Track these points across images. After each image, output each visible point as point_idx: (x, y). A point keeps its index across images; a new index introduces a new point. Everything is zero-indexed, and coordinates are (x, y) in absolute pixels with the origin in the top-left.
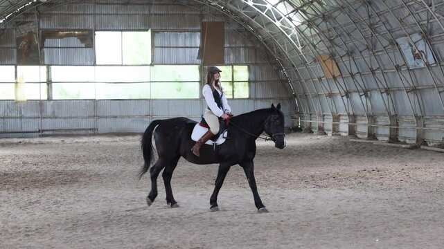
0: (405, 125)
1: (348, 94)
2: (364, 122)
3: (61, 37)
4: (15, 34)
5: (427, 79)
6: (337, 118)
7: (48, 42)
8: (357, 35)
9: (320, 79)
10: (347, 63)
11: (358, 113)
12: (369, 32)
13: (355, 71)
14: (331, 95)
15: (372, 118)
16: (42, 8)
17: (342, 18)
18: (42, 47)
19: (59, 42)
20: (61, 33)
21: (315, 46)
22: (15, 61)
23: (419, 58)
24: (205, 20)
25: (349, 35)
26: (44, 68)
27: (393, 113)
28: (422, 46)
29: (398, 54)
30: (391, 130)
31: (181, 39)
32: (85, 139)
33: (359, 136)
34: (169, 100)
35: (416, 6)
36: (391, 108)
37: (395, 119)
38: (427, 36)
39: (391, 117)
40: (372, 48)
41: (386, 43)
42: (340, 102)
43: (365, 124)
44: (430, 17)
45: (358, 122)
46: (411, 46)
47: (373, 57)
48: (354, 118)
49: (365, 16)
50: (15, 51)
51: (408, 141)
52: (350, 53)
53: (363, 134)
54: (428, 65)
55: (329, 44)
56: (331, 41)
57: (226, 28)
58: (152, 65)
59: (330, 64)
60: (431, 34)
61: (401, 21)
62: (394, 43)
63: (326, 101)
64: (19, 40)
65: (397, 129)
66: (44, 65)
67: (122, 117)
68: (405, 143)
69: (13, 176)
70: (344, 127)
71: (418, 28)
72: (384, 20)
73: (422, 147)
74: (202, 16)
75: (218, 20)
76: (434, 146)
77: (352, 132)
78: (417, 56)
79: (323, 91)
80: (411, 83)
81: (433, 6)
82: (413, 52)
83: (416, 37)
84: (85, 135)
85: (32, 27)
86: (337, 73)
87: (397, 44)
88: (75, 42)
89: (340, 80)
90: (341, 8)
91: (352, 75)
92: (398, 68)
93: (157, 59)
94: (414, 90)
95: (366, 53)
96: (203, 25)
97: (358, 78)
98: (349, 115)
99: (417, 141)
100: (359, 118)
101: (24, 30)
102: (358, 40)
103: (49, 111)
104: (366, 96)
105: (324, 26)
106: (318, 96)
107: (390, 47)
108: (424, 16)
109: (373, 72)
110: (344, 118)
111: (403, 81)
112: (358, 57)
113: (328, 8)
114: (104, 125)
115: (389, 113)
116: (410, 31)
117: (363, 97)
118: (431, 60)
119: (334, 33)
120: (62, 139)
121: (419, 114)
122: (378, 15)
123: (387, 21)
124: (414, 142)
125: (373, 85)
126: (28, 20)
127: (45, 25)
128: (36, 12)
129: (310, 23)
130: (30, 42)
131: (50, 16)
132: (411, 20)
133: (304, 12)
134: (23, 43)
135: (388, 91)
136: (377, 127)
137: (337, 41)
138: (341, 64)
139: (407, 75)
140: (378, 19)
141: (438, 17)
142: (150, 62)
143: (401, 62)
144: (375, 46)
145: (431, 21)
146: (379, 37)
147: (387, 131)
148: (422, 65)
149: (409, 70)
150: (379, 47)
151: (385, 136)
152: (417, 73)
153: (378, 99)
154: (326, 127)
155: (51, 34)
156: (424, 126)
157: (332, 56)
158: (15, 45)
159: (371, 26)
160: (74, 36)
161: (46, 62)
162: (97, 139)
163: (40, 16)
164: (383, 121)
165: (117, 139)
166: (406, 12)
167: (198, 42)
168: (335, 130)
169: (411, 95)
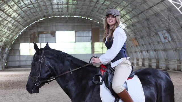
0: (161, 62)
1: (141, 52)
2: (147, 61)
3: (45, 34)
4: (29, 33)
5: (169, 46)
6: (138, 60)
7: (40, 35)
8: (144, 31)
9: (132, 47)
10: (141, 41)
11: (145, 58)
12: (148, 30)
13: (143, 44)
14: (136, 52)
15: (150, 60)
16: (38, 24)
17: (138, 26)
18: (38, 37)
19: (44, 35)
20: (45, 32)
21: (130, 35)
22: (29, 42)
23: (166, 39)
24: (93, 27)
25: (141, 31)
28: (167, 35)
29: (158, 37)
30: (156, 64)
31: (85, 34)
33: (146, 66)
35: (164, 21)
36: (156, 56)
37: (158, 60)
38: (169, 31)
39: (156, 59)
41: (154, 34)
42: (139, 54)
43: (147, 62)
44: (169, 24)
45: (145, 61)
46: (163, 34)
47: (150, 39)
48: (144, 60)
49: (146, 24)
50: (29, 39)
51: (162, 68)
52: (142, 38)
53: (147, 65)
54: (169, 41)
55: (134, 34)
57: (100, 30)
58: (75, 42)
59: (135, 42)
60: (170, 30)
61: (159, 26)
62: (157, 34)
63: (134, 54)
64: (31, 35)
65: (159, 64)
66: (39, 43)
70: (140, 63)
71: (165, 28)
72: (153, 26)
73: (168, 70)
74: (92, 26)
75: (97, 27)
76: (172, 70)
77: (143, 65)
78: (165, 38)
79: (133, 51)
80: (163, 47)
81: (170, 20)
82: (164, 37)
83: (165, 31)
85: (35, 31)
86: (138, 45)
87: (158, 34)
88: (49, 35)
89: (139, 47)
90: (138, 22)
91: (143, 45)
92: (158, 42)
93: (77, 40)
94: (164, 50)
95: (147, 38)
96: (92, 29)
97: (145, 46)
98: (142, 59)
100: (145, 60)
101: (32, 32)
102: (144, 33)
104: (148, 52)
105: (132, 28)
106: (131, 52)
108: (167, 24)
109: (150, 44)
110: (140, 59)
111: (160, 47)
112: (144, 39)
113: (134, 22)
115: (156, 58)
116: (162, 29)
117: (147, 53)
118: (170, 39)
119: (136, 31)
121: (166, 58)
122: (151, 24)
123: (154, 26)
124: (165, 68)
125: (150, 48)
126: (34, 28)
127: (39, 30)
128: (36, 25)
129: (128, 27)
130: (34, 36)
131: (41, 27)
132: (163, 25)
133: (126, 24)
135: (155, 50)
136: (151, 63)
137: (138, 33)
138: (139, 41)
139: (162, 45)
140: (151, 25)
141: (172, 24)
143: (159, 40)
144: (150, 35)
145: (170, 26)
146: (152, 32)
148: (167, 41)
149: (162, 43)
150: (152, 35)
151: (154, 66)
152: (165, 44)
153: (152, 53)
154: (134, 63)
155: (41, 33)
156: (168, 63)
157: (136, 39)
158: (29, 36)
159: (149, 28)
160: (49, 33)
161: (40, 42)
163: (37, 27)
164: (154, 61)
166: (161, 22)
167: (90, 34)
168: (137, 64)
169: (163, 52)
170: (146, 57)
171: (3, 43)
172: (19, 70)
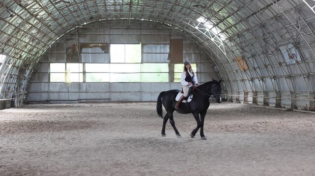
0: (285, 97)
1: (252, 80)
2: (261, 96)
3: (91, 47)
4: (65, 46)
5: (297, 71)
6: (246, 93)
7: (84, 50)
8: (257, 45)
9: (237, 71)
10: (252, 62)
11: (257, 90)
12: (264, 44)
13: (256, 66)
14: (243, 80)
15: (266, 93)
16: (80, 31)
17: (248, 36)
18: (81, 52)
19: (90, 50)
20: (91, 45)
21: (233, 52)
22: (65, 61)
23: (292, 58)
24: (172, 38)
25: (252, 45)
26: (81, 65)
27: (278, 90)
28: (294, 51)
29: (280, 56)
30: (276, 100)
31: (159, 48)
32: (104, 105)
33: (259, 104)
34: (151, 83)
35: (290, 28)
36: (277, 87)
37: (279, 94)
38: (297, 45)
39: (277, 92)
40: (265, 53)
41: (273, 49)
42: (248, 84)
43: (261, 97)
44: (298, 34)
45: (258, 96)
46: (288, 51)
47: (266, 58)
48: (256, 93)
49: (261, 34)
50: (65, 55)
51: (286, 107)
52: (253, 56)
53: (261, 102)
54: (297, 62)
55: (241, 51)
56: (242, 49)
57: (184, 42)
58: (142, 63)
59: (243, 63)
60: (299, 44)
61: (281, 36)
62: (278, 50)
63: (241, 84)
64: (67, 49)
65: (280, 100)
66: (81, 63)
67: (125, 92)
68: (285, 108)
69: (56, 123)
70: (250, 99)
71: (292, 41)
72: (272, 36)
73: (294, 110)
74: (170, 36)
75: (179, 38)
76: (301, 109)
77: (255, 101)
78: (291, 57)
79: (239, 78)
80: (288, 73)
81: (300, 27)
82: (289, 55)
83: (290, 46)
84: (104, 102)
85: (75, 42)
86: (246, 68)
87: (280, 50)
88: (99, 50)
89: (248, 71)
90: (248, 30)
91: (255, 69)
92: (280, 64)
93: (145, 60)
94: (290, 77)
95: (262, 56)
96: (171, 40)
97: (258, 70)
98: (253, 92)
99: (292, 106)
100: (258, 93)
101: (70, 43)
102: (258, 48)
103: (84, 89)
104: (263, 81)
105: (238, 40)
106: (236, 81)
107: (275, 52)
108: (295, 34)
109: (266, 66)
110: (250, 93)
111: (284, 71)
112: (257, 58)
113: (240, 30)
114: (115, 97)
115: (276, 90)
116: (287, 42)
117: (261, 81)
118: (299, 59)
119: (244, 44)
120: (91, 104)
121: (293, 91)
122: (269, 33)
123: (274, 37)
124: (290, 107)
125: (267, 74)
126: (73, 38)
127: (82, 41)
128: (77, 33)
129: (230, 39)
130: (74, 50)
131: (85, 36)
132: (287, 36)
133: (227, 32)
134: (70, 50)
135: (275, 77)
136: (269, 99)
137: (246, 49)
138: (248, 62)
139: (286, 68)
140: (268, 36)
141: (303, 34)
142: (140, 62)
143: (282, 61)
144: (267, 52)
145: (299, 36)
146: (270, 46)
147: (274, 101)
148: (294, 62)
149: (287, 65)
150: (270, 52)
151: (273, 103)
152: (291, 67)
153: (270, 82)
154: (240, 99)
155: (85, 45)
156: (296, 97)
157: (243, 58)
158: (65, 52)
159: (264, 40)
160: (99, 46)
161: (83, 62)
162: (110, 104)
163: (79, 35)
164: (272, 95)
165: (122, 104)
166: (285, 31)
167: (168, 50)
168: (245, 100)
169: (288, 80)
170: (259, 89)
171: (21, 61)
172: (48, 108)
